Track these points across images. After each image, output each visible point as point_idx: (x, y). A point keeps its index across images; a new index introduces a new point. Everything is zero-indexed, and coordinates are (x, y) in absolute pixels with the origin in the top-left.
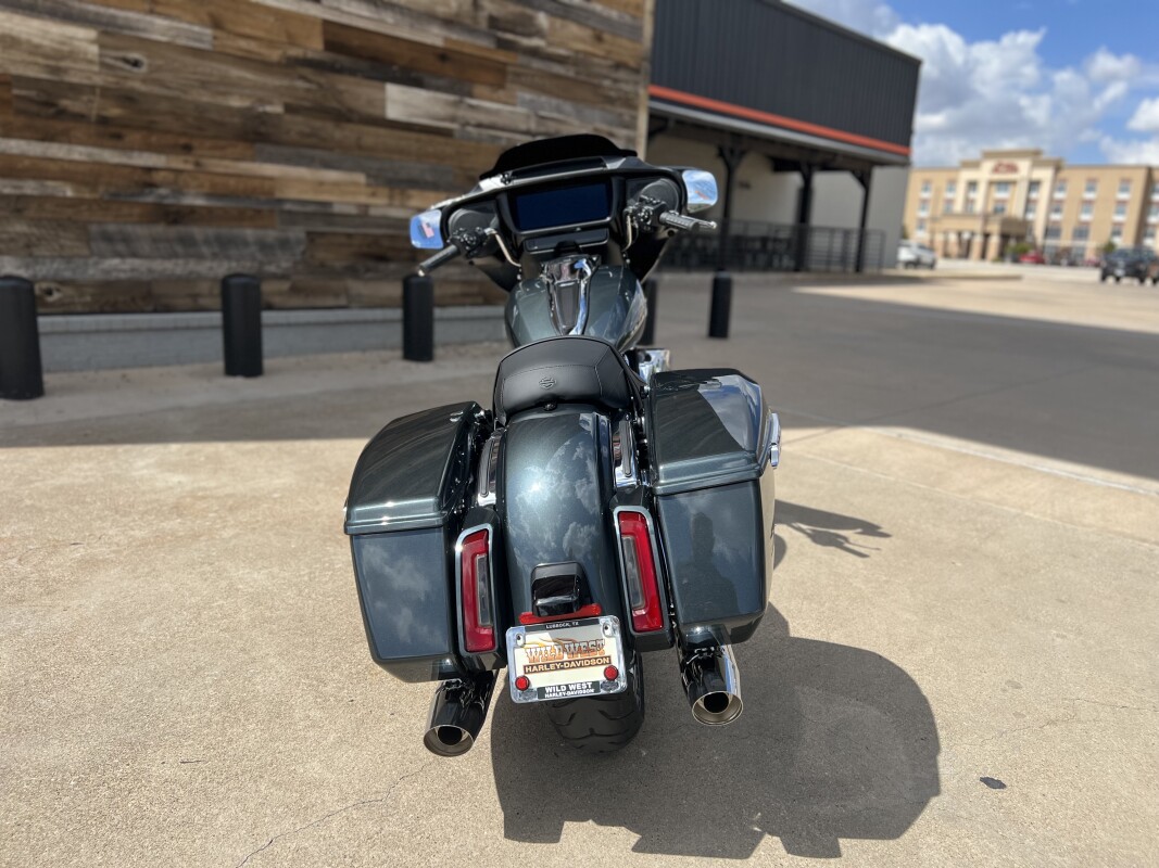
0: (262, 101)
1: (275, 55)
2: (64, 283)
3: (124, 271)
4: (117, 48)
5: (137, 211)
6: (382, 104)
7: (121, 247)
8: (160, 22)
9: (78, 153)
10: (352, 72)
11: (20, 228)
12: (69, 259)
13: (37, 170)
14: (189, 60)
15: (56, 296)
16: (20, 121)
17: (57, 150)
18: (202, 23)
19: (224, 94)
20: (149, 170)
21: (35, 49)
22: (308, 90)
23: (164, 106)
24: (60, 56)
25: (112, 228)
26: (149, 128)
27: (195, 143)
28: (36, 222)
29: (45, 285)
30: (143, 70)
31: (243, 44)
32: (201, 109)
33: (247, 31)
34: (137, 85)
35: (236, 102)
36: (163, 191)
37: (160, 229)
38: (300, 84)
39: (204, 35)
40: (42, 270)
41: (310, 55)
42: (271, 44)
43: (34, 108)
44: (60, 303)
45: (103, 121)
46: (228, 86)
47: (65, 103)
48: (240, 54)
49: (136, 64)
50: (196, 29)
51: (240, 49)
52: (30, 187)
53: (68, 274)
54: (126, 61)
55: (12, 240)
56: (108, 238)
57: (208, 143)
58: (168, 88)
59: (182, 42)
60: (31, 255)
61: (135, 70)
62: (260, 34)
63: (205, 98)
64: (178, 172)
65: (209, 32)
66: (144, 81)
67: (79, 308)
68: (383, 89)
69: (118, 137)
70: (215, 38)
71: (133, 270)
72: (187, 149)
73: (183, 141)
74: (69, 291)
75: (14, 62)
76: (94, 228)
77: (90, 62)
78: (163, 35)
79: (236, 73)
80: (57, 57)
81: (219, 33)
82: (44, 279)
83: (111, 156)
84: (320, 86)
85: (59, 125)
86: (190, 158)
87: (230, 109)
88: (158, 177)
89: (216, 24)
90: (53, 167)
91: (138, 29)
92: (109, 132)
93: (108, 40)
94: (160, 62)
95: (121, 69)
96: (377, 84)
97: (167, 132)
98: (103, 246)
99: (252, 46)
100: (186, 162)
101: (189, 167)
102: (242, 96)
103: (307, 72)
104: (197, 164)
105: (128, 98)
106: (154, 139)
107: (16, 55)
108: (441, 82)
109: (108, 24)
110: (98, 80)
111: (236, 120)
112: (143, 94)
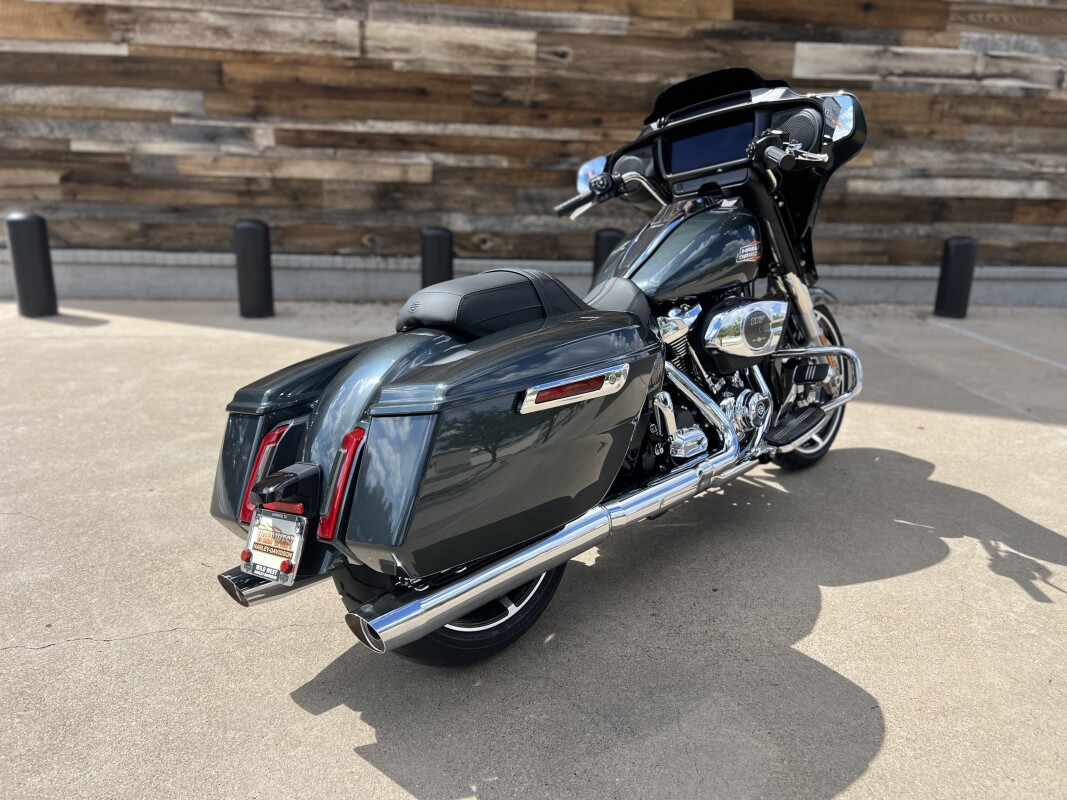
0: (667, 75)
1: (684, 31)
2: (495, 234)
3: (539, 226)
4: (551, 44)
5: (553, 177)
6: (791, 64)
7: (538, 207)
8: (586, 18)
9: (513, 132)
10: (760, 36)
11: (469, 192)
12: (500, 216)
13: (484, 147)
14: (607, 47)
15: (488, 245)
16: (475, 110)
17: (499, 131)
18: (621, 13)
19: (634, 72)
20: (565, 143)
21: (490, 53)
22: (713, 60)
23: (582, 88)
24: (507, 56)
25: (533, 191)
26: (569, 108)
27: (605, 117)
28: (480, 187)
29: (482, 236)
30: (569, 60)
31: (656, 25)
32: (613, 87)
33: (661, 13)
34: (563, 73)
35: (643, 78)
36: (575, 160)
38: (706, 55)
39: (620, 22)
40: (482, 224)
41: (718, 26)
42: (681, 21)
43: (485, 99)
44: (491, 250)
45: (535, 105)
46: (638, 64)
47: (510, 94)
48: (651, 34)
49: (563, 55)
50: (616, 18)
51: (652, 31)
52: (478, 161)
53: (498, 228)
54: (556, 54)
55: (463, 201)
56: (529, 199)
57: (616, 116)
58: (588, 73)
59: (603, 31)
60: (474, 213)
61: (562, 61)
62: (672, 14)
63: (617, 77)
64: (588, 143)
65: (625, 19)
66: (569, 68)
67: (504, 255)
68: (793, 49)
69: (544, 117)
70: (631, 24)
71: (546, 225)
72: (598, 122)
73: (596, 116)
74: (498, 241)
75: (475, 65)
76: (520, 192)
77: (529, 58)
78: (587, 27)
79: (646, 52)
80: (504, 58)
81: (635, 20)
82: (483, 231)
83: (538, 133)
84: (725, 53)
85: (502, 111)
86: (600, 131)
87: (638, 86)
88: (572, 148)
89: (634, 12)
90: (495, 144)
91: (568, 26)
92: (538, 113)
93: (544, 39)
94: (582, 51)
95: (552, 61)
96: (785, 44)
97: (583, 110)
98: (525, 206)
99: (663, 26)
100: (596, 134)
101: (598, 138)
102: (649, 72)
103: (714, 43)
104: (605, 135)
105: (553, 84)
106: (572, 116)
107: (477, 59)
108: (862, 34)
109: (544, 26)
110: (533, 72)
111: (642, 94)
112: (567, 80)
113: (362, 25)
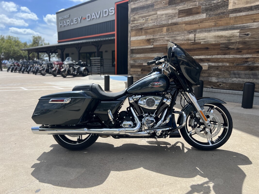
2: (223, 83)
3: (237, 81)
4: (244, 32)
5: (242, 68)
7: (237, 76)
9: (231, 56)
11: (217, 72)
12: (225, 78)
13: (222, 61)
15: (222, 85)
16: (221, 52)
17: (227, 56)
21: (226, 37)
23: (254, 43)
24: (230, 37)
25: (236, 72)
26: (249, 49)
28: (220, 71)
29: (220, 83)
34: (247, 39)
36: (250, 63)
37: (247, 72)
40: (220, 80)
43: (223, 49)
44: (222, 87)
45: (238, 49)
47: (230, 46)
49: (248, 35)
52: (220, 64)
53: (225, 81)
54: (245, 35)
55: (216, 74)
56: (234, 74)
58: (255, 38)
60: (218, 77)
64: (255, 58)
66: (249, 38)
67: (226, 88)
69: (241, 52)
71: (239, 81)
72: (258, 52)
74: (224, 85)
75: (221, 40)
76: (232, 72)
77: (237, 37)
78: (256, 26)
82: (220, 82)
83: (238, 56)
85: (228, 51)
88: (249, 60)
90: (225, 60)
91: (250, 27)
92: (239, 51)
93: (242, 31)
94: (254, 33)
95: (244, 37)
97: (253, 49)
98: (233, 76)
100: (257, 56)
105: (244, 43)
106: (249, 51)
107: (222, 39)
109: (242, 28)
110: (238, 40)
112: (248, 41)
113: (195, 35)
